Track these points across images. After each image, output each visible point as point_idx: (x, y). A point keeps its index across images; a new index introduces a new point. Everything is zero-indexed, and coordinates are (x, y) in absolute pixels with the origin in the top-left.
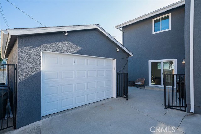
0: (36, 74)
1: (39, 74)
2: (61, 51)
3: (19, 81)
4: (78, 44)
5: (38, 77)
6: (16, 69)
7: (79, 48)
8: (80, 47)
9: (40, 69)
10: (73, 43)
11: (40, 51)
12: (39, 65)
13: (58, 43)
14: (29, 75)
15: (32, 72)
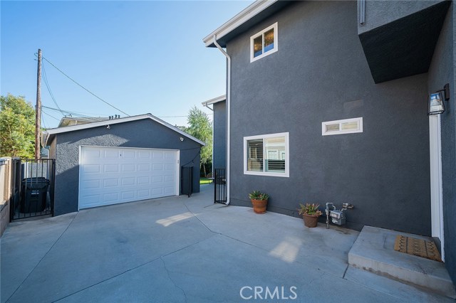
0: (74, 168)
1: (77, 168)
2: (103, 144)
3: (56, 174)
4: (123, 137)
5: (76, 170)
6: (54, 163)
7: (125, 141)
8: (126, 139)
9: (78, 162)
10: (118, 135)
11: (78, 145)
12: (77, 159)
13: (100, 137)
14: (67, 169)
15: (70, 166)
